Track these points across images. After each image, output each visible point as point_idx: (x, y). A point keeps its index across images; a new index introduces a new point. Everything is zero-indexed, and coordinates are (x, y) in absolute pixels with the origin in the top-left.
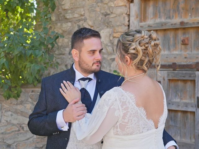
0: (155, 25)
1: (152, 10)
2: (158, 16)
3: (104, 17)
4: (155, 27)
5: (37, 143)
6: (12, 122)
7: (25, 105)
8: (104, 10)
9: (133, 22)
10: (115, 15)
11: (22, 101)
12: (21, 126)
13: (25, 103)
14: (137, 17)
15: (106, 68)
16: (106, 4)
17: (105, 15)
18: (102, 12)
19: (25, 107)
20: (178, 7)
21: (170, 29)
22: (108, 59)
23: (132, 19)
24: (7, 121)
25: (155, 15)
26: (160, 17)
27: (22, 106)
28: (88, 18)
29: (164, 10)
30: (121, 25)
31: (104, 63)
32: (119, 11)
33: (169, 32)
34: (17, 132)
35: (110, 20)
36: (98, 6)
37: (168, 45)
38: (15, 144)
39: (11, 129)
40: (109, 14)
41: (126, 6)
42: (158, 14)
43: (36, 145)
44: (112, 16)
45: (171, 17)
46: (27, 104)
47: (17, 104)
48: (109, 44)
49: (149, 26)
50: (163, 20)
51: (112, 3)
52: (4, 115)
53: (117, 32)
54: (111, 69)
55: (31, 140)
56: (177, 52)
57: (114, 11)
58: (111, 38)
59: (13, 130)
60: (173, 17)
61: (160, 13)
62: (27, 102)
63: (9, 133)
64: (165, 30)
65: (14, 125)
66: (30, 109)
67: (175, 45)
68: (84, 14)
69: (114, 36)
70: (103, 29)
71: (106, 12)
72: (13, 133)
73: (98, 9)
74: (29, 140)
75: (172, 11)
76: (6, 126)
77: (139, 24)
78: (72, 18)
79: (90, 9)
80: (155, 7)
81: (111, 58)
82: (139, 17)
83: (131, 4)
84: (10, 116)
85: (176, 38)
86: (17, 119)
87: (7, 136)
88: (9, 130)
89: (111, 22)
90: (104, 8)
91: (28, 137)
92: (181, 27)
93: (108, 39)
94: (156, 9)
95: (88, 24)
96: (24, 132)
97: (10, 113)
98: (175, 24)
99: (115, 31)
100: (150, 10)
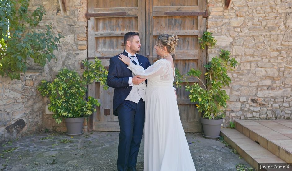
0: (106, 34)
1: (102, 25)
2: (106, 29)
3: (70, 27)
4: (105, 35)
5: (25, 110)
6: (10, 97)
7: (18, 84)
8: (70, 22)
9: (90, 31)
10: (78, 26)
11: (16, 82)
12: (15, 100)
13: (18, 83)
14: (93, 29)
15: (72, 59)
16: (71, 19)
17: (71, 26)
18: (68, 24)
19: (18, 86)
20: (118, 24)
21: (114, 37)
22: (73, 53)
23: (89, 30)
24: (7, 96)
25: (104, 28)
26: (107, 30)
27: (16, 85)
28: (57, 26)
29: (110, 25)
30: (82, 32)
31: (70, 56)
32: (81, 24)
33: (113, 39)
34: (13, 104)
35: (75, 29)
36: (65, 20)
37: (113, 46)
38: (12, 112)
39: (9, 101)
40: (73, 26)
41: (85, 21)
42: (106, 28)
43: (24, 112)
44: (76, 27)
45: (114, 30)
46: (19, 84)
47: (13, 84)
48: (74, 44)
49: (101, 34)
50: (109, 31)
51: (76, 19)
52: (5, 92)
53: (80, 37)
54: (76, 60)
55: (21, 109)
56: (118, 50)
57: (78, 23)
58: (76, 41)
59: (11, 102)
60: (115, 30)
61: (107, 27)
62: (19, 83)
63: (8, 105)
64: (111, 37)
65: (11, 99)
66: (21, 87)
67: (117, 46)
68: (54, 24)
69: (78, 39)
70: (69, 34)
71: (71, 24)
72: (11, 105)
73: (65, 22)
74: (20, 109)
75: (115, 27)
76: (6, 99)
77: (94, 33)
78: (43, 26)
79: (59, 21)
80: (104, 23)
81: (76, 53)
82: (94, 29)
83: (89, 21)
84: (9, 92)
85: (117, 42)
86: (13, 94)
87: (7, 106)
88: (8, 102)
89: (75, 30)
90: (70, 21)
91: (20, 107)
92: (121, 36)
93: (73, 41)
94: (105, 25)
95: (57, 31)
96: (17, 103)
97: (9, 90)
98: (118, 34)
99: (79, 36)
100: (101, 25)
